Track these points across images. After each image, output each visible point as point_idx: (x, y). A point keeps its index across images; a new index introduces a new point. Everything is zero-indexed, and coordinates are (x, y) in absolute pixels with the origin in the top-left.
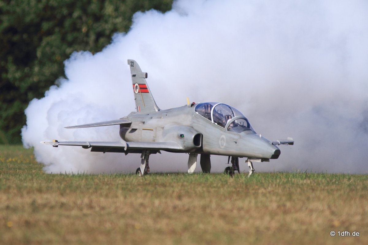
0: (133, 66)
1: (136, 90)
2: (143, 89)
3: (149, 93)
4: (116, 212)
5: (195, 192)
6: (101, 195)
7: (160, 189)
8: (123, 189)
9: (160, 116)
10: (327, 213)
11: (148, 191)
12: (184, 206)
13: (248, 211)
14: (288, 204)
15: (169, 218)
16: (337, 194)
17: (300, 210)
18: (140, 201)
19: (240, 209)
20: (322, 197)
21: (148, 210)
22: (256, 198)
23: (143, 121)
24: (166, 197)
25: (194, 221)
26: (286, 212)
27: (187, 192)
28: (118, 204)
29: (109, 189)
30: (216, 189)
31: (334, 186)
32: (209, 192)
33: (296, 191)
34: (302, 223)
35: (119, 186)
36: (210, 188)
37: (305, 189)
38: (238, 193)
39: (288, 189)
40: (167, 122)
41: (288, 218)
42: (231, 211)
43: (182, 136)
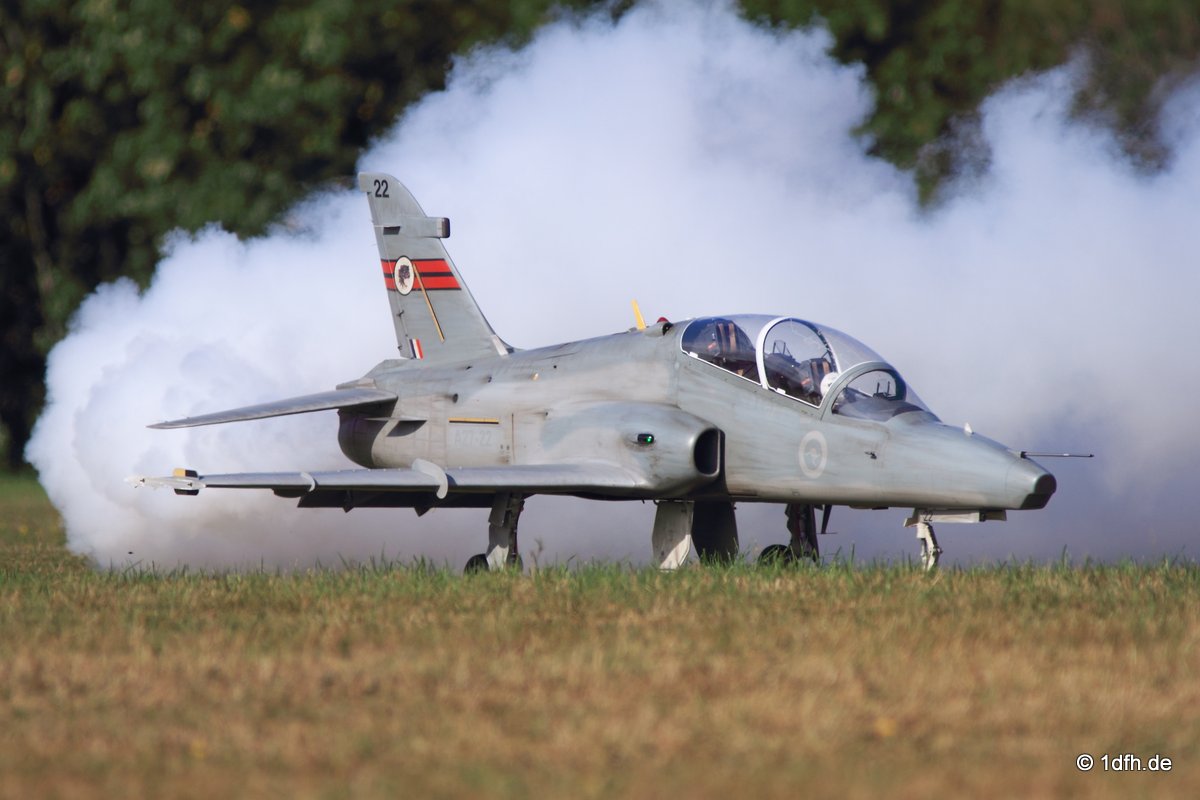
0: (387, 196)
1: (402, 281)
2: (437, 276)
3: (459, 289)
4: (125, 703)
5: (401, 630)
6: (73, 645)
7: (279, 621)
8: (148, 622)
9: (527, 371)
10: (854, 691)
11: (235, 627)
12: (359, 677)
13: (580, 691)
14: (719, 664)
15: (307, 717)
16: (887, 628)
17: (761, 683)
18: (206, 662)
19: (552, 684)
20: (835, 635)
21: (237, 692)
22: (608, 646)
23: (452, 391)
24: (298, 648)
25: (395, 726)
26: (710, 692)
27: (371, 630)
28: (132, 675)
29: (101, 623)
30: (471, 616)
31: (880, 597)
32: (446, 626)
33: (747, 617)
34: (768, 727)
35: (138, 612)
36: (451, 614)
37: (779, 610)
38: (546, 629)
39: (719, 613)
40: (559, 393)
41: (719, 712)
42: (524, 689)
43: (644, 440)
